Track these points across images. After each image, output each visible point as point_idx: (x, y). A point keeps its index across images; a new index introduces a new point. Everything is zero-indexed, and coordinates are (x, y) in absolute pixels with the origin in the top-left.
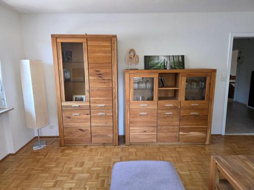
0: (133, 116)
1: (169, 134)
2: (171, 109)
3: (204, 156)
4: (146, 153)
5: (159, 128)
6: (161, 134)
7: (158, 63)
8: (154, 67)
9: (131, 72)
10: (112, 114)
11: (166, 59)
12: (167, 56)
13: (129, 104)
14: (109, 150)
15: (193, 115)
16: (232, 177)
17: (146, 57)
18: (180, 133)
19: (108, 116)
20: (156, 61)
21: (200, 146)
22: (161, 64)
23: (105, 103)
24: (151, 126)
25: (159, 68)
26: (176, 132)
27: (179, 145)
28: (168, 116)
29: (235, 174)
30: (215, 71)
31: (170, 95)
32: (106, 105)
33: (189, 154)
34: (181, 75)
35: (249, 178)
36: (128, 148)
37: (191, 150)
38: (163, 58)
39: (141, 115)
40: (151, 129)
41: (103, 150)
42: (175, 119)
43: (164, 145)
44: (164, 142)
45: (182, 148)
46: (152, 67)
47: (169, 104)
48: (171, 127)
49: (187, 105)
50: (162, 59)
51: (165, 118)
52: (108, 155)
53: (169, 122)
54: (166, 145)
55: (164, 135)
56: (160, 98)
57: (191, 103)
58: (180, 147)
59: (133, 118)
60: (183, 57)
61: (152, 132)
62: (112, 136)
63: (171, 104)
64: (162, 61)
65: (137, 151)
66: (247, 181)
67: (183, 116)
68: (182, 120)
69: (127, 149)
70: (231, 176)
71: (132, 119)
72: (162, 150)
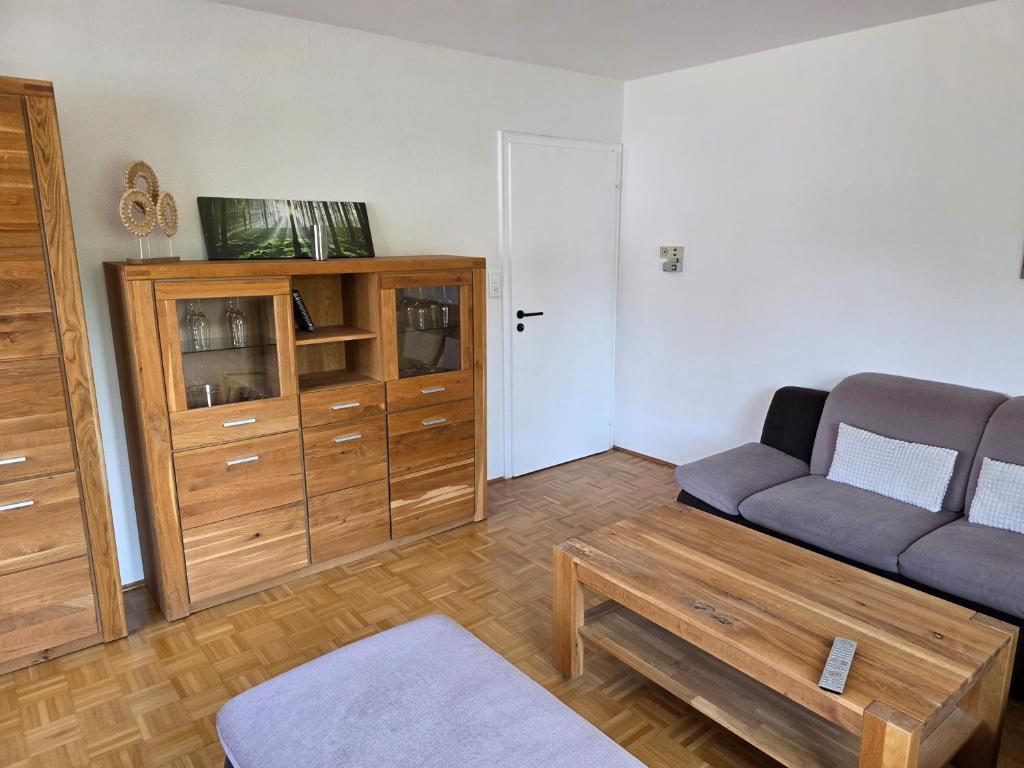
0: (189, 480)
1: (355, 520)
2: (351, 419)
3: (487, 560)
4: (280, 622)
5: (315, 503)
6: (325, 530)
7: (266, 233)
8: (252, 248)
9: (157, 272)
10: (75, 495)
11: (297, 214)
12: (299, 204)
13: (164, 426)
14: (87, 671)
15: (431, 429)
16: (639, 589)
17: (206, 205)
18: (395, 504)
19: (55, 508)
20: (259, 225)
21: (460, 532)
22: (282, 236)
23: (28, 445)
24: (281, 508)
25: (276, 255)
26: (380, 504)
27: (392, 551)
28: (347, 449)
29: (640, 579)
30: (480, 263)
31: (332, 364)
32: (30, 452)
33: (442, 571)
34: (374, 280)
35: (674, 577)
36: (190, 630)
37: (442, 555)
38: (285, 212)
39: (229, 469)
40: (284, 517)
41: (56, 685)
42: (370, 454)
43: (338, 568)
44: (339, 554)
45: (408, 556)
46: (242, 249)
47: (344, 400)
48: (360, 491)
49: (409, 396)
50: (282, 217)
51: (333, 459)
52: (99, 696)
53: (353, 472)
54: (349, 566)
55: (336, 527)
56: (306, 383)
57: (421, 386)
58: (401, 558)
59: (193, 489)
60: (361, 208)
61: (289, 528)
62: (88, 601)
63: (353, 399)
64: (285, 224)
65: (239, 628)
66: (674, 585)
67: (399, 440)
68: (397, 453)
69: (184, 637)
70: (634, 587)
71: (187, 498)
72: (341, 589)
